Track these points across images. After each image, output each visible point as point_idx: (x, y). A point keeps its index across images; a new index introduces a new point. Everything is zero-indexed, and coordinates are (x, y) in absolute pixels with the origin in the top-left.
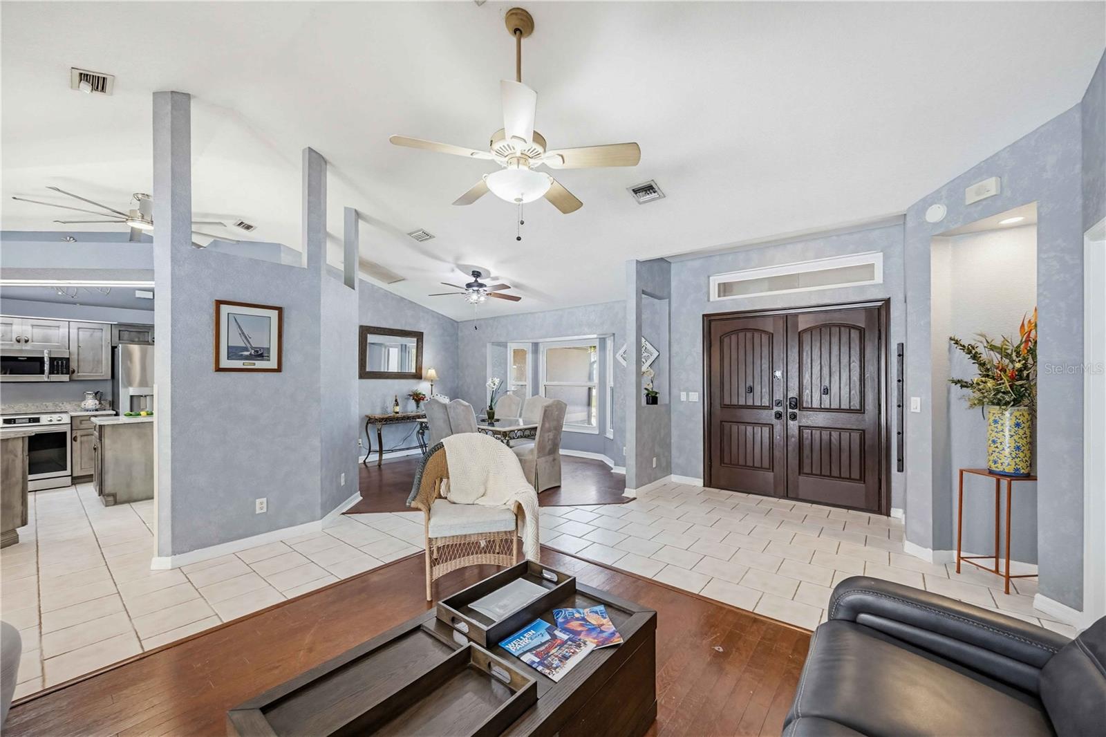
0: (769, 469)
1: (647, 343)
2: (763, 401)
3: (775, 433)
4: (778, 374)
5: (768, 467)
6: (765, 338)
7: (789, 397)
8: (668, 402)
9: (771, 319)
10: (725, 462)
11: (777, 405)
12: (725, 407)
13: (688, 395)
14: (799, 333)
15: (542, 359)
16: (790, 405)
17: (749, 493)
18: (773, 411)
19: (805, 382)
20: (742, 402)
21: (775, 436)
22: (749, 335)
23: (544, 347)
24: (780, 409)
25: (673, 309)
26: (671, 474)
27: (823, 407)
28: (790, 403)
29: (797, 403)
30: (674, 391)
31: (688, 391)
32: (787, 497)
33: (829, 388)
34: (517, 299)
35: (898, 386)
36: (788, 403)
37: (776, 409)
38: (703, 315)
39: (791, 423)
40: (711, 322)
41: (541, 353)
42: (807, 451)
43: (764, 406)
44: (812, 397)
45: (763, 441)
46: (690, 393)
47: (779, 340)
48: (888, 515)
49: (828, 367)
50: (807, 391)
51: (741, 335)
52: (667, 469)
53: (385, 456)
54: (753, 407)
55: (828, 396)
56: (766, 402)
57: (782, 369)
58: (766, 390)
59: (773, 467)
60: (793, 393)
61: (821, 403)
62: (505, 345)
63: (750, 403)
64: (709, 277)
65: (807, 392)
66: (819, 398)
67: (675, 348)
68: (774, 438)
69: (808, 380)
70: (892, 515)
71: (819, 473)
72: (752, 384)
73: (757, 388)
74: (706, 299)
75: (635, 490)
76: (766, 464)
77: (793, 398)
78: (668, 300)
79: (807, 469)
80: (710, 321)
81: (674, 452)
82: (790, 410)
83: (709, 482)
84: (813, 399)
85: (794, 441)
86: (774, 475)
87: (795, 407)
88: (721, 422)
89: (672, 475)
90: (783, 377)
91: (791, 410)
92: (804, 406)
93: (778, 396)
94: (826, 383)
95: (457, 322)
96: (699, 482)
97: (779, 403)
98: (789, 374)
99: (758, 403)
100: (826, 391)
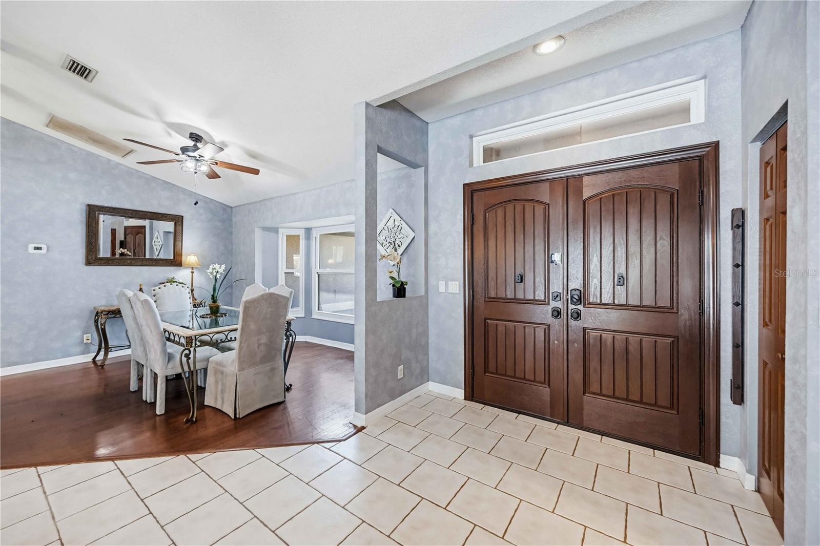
0: (544, 383)
1: (402, 222)
2: (536, 293)
3: (551, 337)
4: (557, 257)
5: (543, 380)
6: (539, 210)
7: (569, 290)
8: (423, 294)
9: (547, 184)
10: (490, 370)
11: (555, 299)
12: (491, 300)
13: (447, 285)
14: (584, 202)
15: (315, 245)
16: (571, 299)
17: (520, 413)
18: (549, 308)
19: (592, 267)
20: (510, 295)
21: (551, 341)
22: (519, 207)
23: (316, 233)
24: (559, 304)
25: (430, 181)
26: (428, 381)
27: (616, 302)
28: (572, 297)
29: (581, 297)
30: (432, 280)
31: (447, 280)
32: (567, 423)
33: (625, 276)
34: (256, 172)
35: (734, 273)
36: (569, 297)
37: (553, 304)
38: (464, 185)
39: (572, 323)
40: (471, 191)
41: (314, 239)
42: (594, 364)
43: (537, 300)
44: (601, 288)
45: (537, 347)
46: (450, 283)
47: (557, 213)
48: (717, 464)
49: (624, 247)
50: (595, 280)
51: (510, 208)
52: (424, 376)
53: (111, 355)
54: (525, 301)
55: (624, 288)
56: (540, 295)
57: (561, 250)
58: (540, 279)
59: (549, 381)
60: (576, 283)
61: (614, 298)
62: (276, 230)
63: (520, 295)
64: (471, 137)
65: (594, 282)
66: (611, 291)
67: (433, 228)
68: (551, 343)
69: (596, 265)
70: (721, 465)
71: (611, 393)
72: (523, 272)
73: (529, 277)
74: (468, 164)
75: (364, 416)
76: (540, 376)
77: (575, 290)
78: (423, 168)
79: (595, 387)
80: (473, 192)
81: (432, 355)
82: (571, 307)
83: (471, 395)
84: (603, 290)
85: (577, 346)
86: (551, 392)
87: (579, 301)
88: (485, 319)
89: (430, 382)
90: (562, 262)
91: (574, 307)
92: (591, 300)
93: (557, 286)
94: (621, 269)
95: (231, 208)
96: (460, 394)
97: (557, 297)
98: (570, 257)
99: (530, 296)
100: (622, 281)
